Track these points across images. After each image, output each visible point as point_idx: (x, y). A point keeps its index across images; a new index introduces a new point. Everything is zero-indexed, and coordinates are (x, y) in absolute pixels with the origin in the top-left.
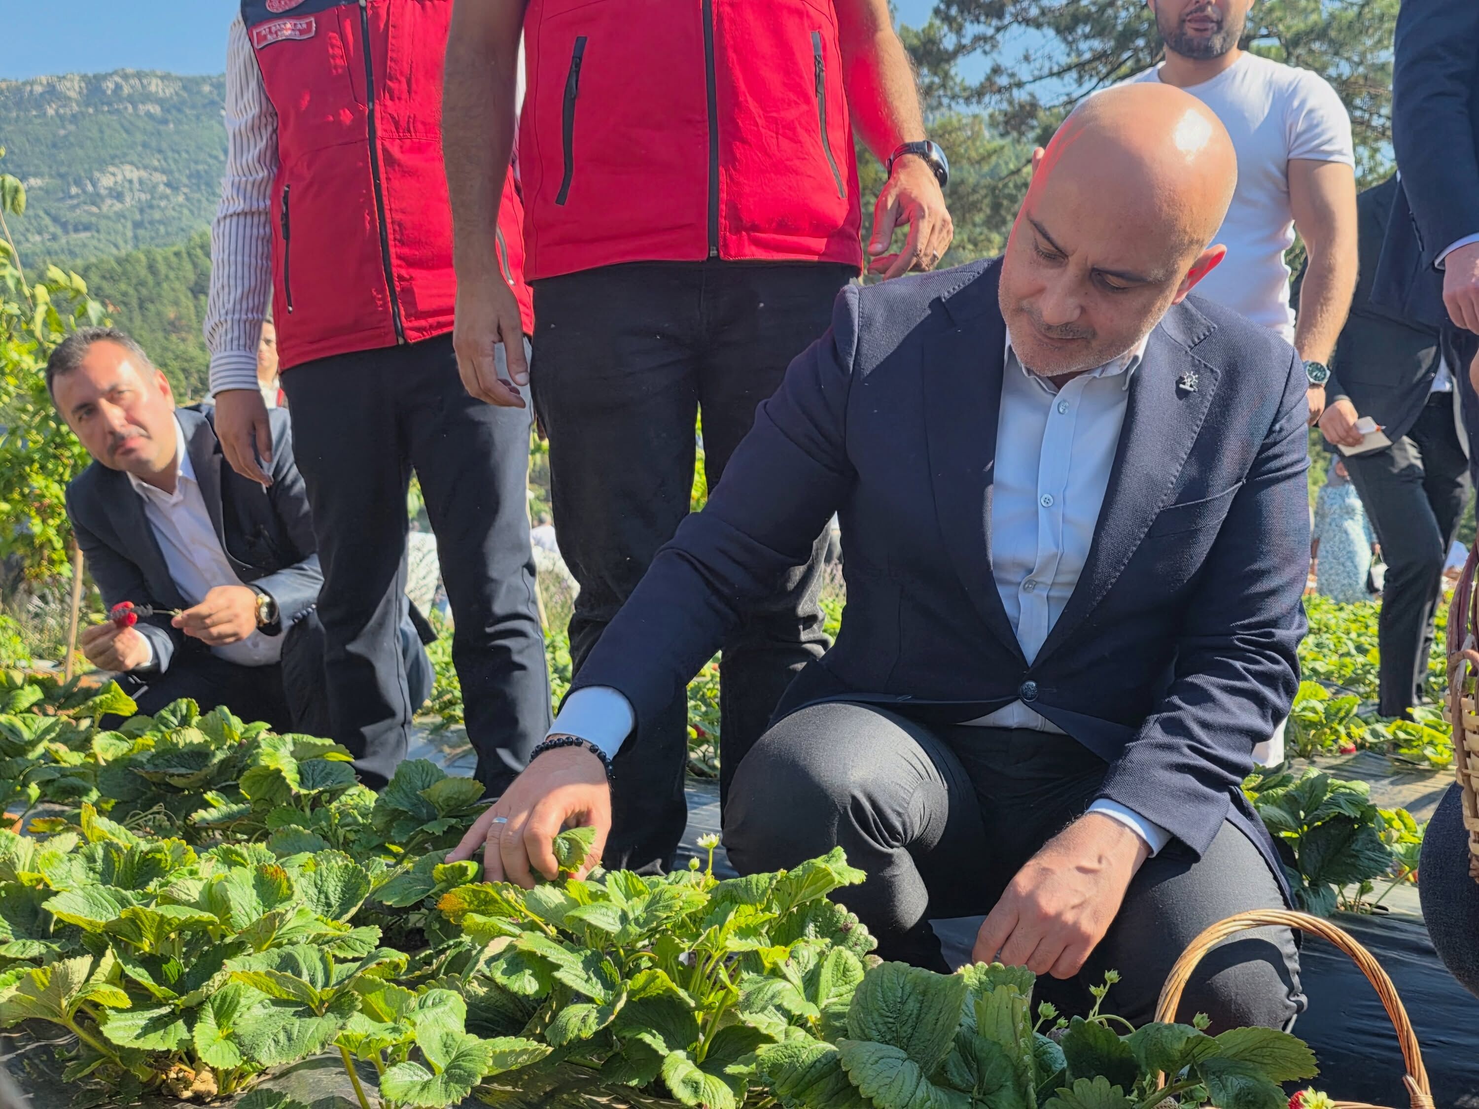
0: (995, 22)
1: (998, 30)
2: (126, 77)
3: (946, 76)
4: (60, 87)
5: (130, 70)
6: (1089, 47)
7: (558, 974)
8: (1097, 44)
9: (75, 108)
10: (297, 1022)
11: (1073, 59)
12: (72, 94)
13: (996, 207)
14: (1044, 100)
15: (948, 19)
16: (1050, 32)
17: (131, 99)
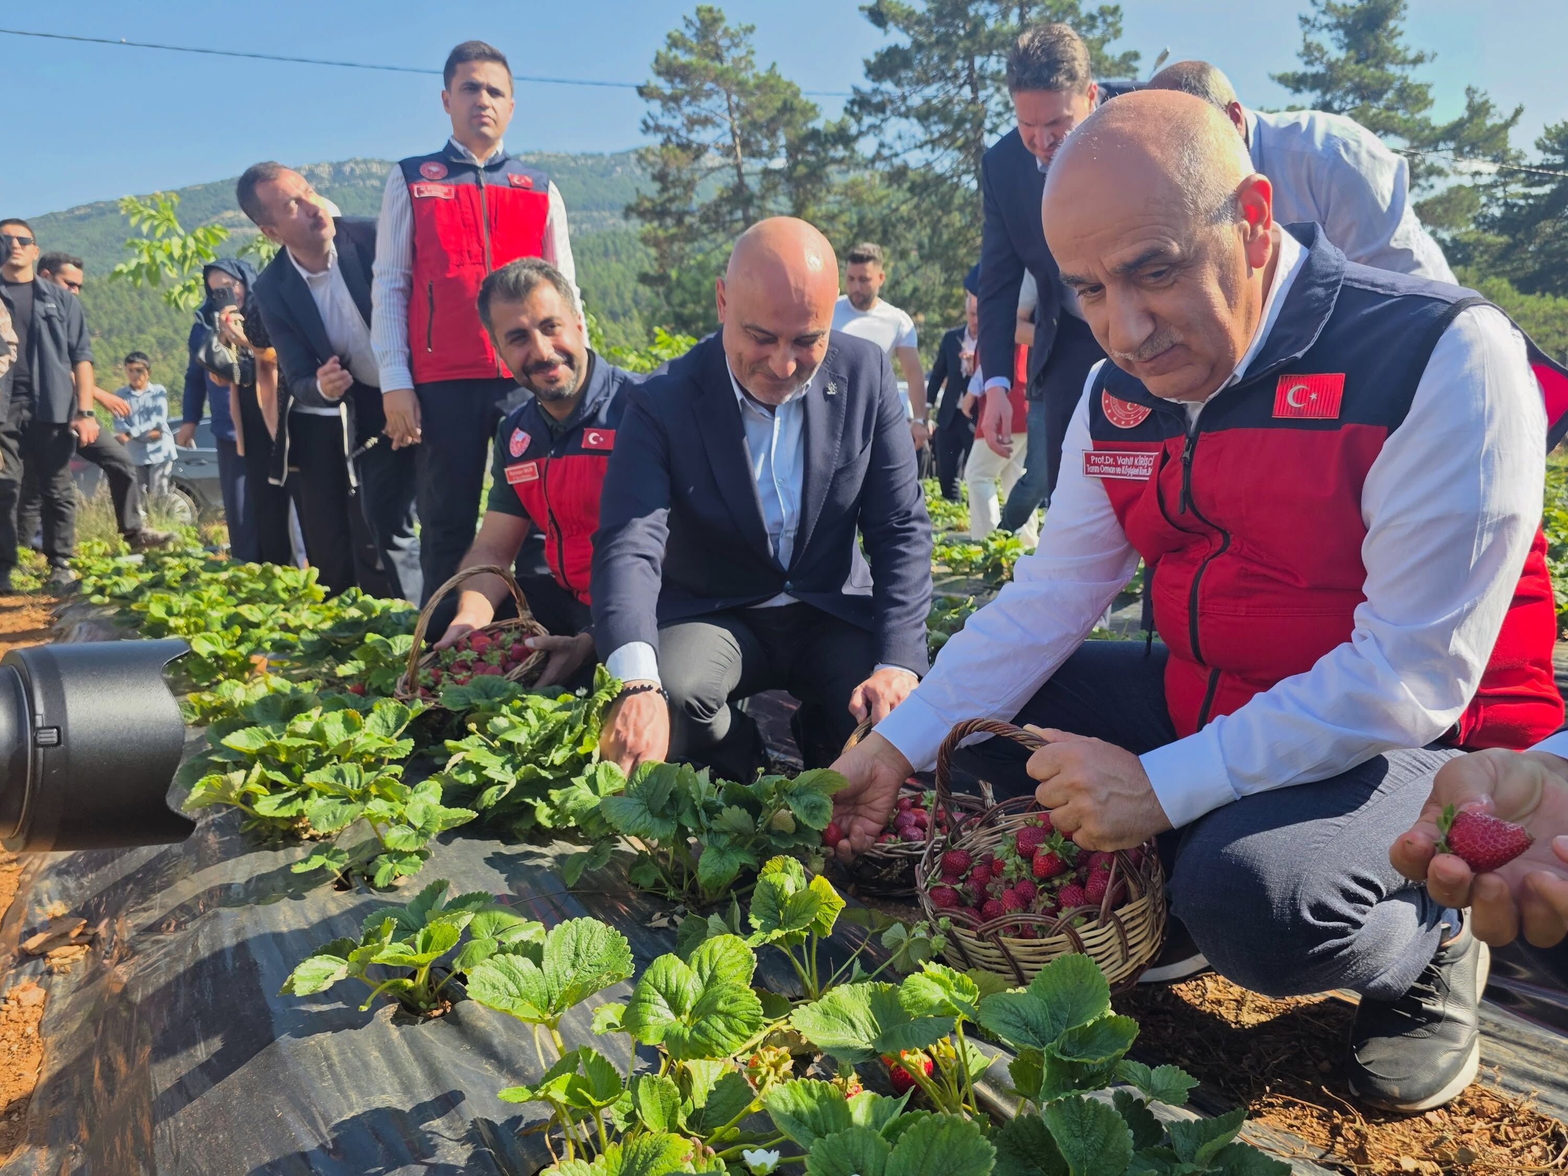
0: (881, 116)
1: (883, 121)
2: (357, 163)
3: (853, 151)
4: (318, 171)
5: (359, 158)
6: (938, 129)
7: (484, 772)
8: (942, 128)
9: (328, 184)
10: (340, 807)
11: (928, 137)
12: (325, 175)
13: (885, 232)
14: (912, 164)
15: (852, 114)
16: (914, 121)
17: (361, 177)
